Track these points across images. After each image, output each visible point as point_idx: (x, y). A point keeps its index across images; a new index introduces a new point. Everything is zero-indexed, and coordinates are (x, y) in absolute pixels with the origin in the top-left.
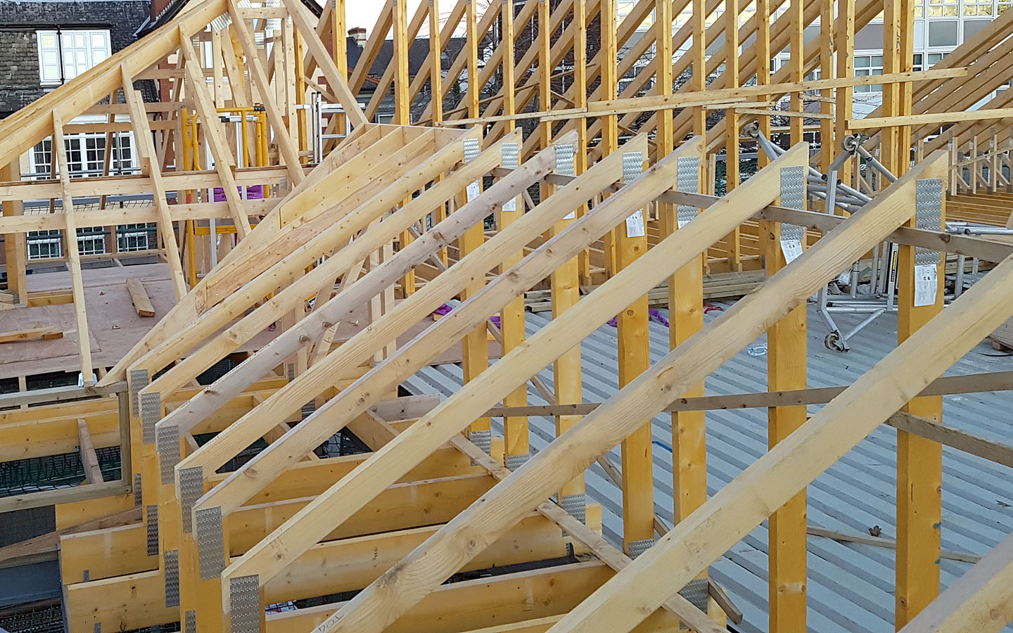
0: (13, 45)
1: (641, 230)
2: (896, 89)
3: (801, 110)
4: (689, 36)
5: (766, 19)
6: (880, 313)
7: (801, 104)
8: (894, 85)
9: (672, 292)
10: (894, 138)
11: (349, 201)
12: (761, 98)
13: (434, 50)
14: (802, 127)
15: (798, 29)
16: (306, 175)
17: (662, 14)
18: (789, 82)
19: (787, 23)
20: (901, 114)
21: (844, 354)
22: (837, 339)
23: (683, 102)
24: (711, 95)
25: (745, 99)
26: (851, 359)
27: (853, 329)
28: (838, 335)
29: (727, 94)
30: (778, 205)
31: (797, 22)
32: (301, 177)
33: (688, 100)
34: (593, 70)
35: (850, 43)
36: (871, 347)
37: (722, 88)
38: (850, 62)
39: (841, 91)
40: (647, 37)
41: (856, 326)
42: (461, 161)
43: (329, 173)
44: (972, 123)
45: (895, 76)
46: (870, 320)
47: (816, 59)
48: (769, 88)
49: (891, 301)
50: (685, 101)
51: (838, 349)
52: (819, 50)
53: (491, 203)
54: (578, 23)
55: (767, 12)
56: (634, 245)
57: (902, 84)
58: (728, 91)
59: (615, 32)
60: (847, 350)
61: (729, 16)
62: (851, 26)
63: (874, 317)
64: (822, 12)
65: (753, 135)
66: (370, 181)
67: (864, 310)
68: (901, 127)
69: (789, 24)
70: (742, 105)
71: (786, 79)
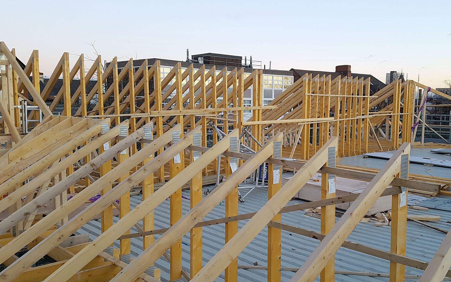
1: (179, 160)
2: (257, 112)
3: (227, 118)
4: (188, 88)
5: (215, 84)
6: (253, 188)
7: (227, 116)
8: (256, 110)
9: (191, 184)
10: (256, 128)
11: (46, 150)
12: (214, 113)
13: (83, 84)
14: (227, 124)
15: (225, 89)
16: (22, 138)
17: (178, 79)
18: (223, 107)
19: (222, 86)
20: (258, 120)
21: (243, 203)
22: (241, 198)
23: (187, 113)
24: (197, 111)
25: (208, 113)
26: (245, 205)
27: (245, 194)
28: (241, 196)
29: (202, 111)
30: (229, 150)
31: (225, 86)
32: (19, 139)
33: (189, 112)
34: (152, 98)
35: (242, 95)
36: (251, 200)
37: (200, 108)
38: (242, 102)
39: (240, 112)
40: (172, 87)
41: (246, 193)
42: (101, 133)
43: (33, 138)
44: (278, 124)
45: (257, 107)
46: (250, 191)
47: (232, 100)
48: (216, 109)
49: (257, 184)
50: (187, 112)
51: (241, 201)
52: (232, 97)
53: (117, 151)
54: (145, 79)
55: (215, 82)
56: (177, 167)
57: (259, 110)
58: (202, 110)
59: (160, 84)
60: (244, 202)
61: (202, 82)
62: (243, 89)
63: (252, 189)
64: (233, 83)
65: (213, 126)
66: (56, 141)
67: (249, 187)
68: (258, 125)
69: (222, 87)
70: (208, 115)
71: (222, 106)
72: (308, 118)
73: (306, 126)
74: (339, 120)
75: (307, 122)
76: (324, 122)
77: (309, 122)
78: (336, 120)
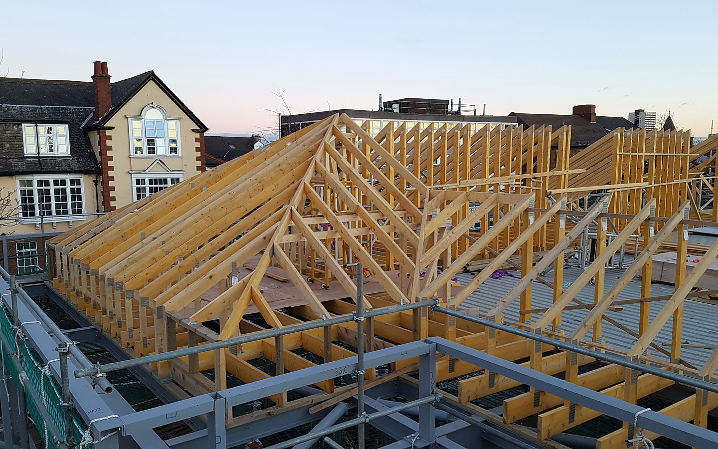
0: (7, 132)
2: (563, 177)
3: (531, 186)
7: (531, 183)
8: (562, 175)
12: (518, 180)
20: (564, 188)
24: (502, 179)
29: (508, 179)
35: (549, 157)
38: (548, 165)
39: (545, 178)
45: (563, 172)
48: (521, 176)
50: (493, 181)
57: (565, 175)
62: (549, 150)
70: (512, 183)
72: (619, 183)
73: (616, 193)
74: (653, 185)
75: (618, 189)
76: (637, 188)
77: (619, 188)
78: (650, 186)
